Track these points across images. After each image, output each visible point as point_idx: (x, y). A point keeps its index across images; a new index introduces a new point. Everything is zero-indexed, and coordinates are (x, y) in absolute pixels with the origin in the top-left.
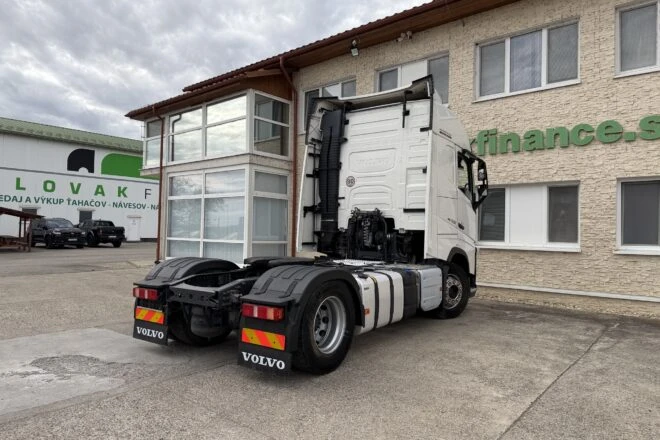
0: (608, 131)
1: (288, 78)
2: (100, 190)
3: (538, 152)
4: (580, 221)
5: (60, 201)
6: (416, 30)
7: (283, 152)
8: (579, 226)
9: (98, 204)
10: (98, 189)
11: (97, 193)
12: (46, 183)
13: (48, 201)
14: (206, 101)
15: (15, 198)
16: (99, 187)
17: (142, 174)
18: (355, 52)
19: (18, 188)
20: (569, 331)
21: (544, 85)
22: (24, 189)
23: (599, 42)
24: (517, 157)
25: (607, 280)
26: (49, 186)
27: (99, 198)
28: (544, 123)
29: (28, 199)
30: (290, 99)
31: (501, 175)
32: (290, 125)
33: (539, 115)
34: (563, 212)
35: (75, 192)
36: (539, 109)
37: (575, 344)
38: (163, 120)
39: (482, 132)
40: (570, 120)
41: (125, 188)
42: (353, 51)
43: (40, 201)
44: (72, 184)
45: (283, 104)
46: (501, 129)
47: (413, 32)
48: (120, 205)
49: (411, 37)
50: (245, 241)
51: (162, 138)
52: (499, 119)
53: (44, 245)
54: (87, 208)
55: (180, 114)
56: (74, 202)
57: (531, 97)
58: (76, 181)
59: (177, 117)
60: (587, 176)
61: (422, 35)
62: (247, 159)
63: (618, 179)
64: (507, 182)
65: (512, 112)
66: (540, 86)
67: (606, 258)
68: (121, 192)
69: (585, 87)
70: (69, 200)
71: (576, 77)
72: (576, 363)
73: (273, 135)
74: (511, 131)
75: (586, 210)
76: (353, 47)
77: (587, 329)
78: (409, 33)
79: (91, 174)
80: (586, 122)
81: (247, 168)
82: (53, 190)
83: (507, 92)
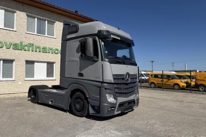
3: (46, 53)
4: (55, 72)
21: (46, 35)
24: (40, 53)
28: (48, 46)
31: (35, 58)
33: (46, 43)
34: (50, 69)
36: (46, 41)
39: (29, 43)
40: (54, 47)
46: (35, 44)
52: (34, 41)
60: (57, 61)
64: (37, 60)
65: (38, 40)
69: (57, 39)
71: (54, 36)
74: (38, 45)
75: (57, 69)
80: (57, 48)
83: (36, 33)
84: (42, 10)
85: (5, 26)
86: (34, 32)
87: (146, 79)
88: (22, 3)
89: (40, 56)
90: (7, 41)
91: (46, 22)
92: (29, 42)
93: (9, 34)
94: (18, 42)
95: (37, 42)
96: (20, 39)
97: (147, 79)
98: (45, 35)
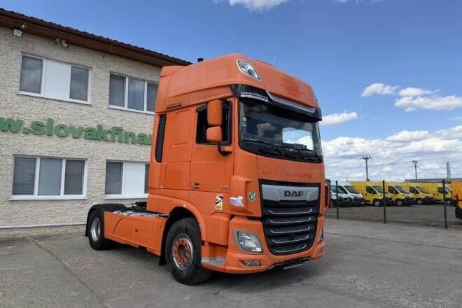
3: (143, 145)
21: (145, 111)
24: (133, 146)
28: (148, 131)
31: (124, 155)
36: (146, 123)
42: (16, 31)
46: (124, 129)
52: (124, 122)
64: (128, 159)
65: (131, 120)
74: (131, 131)
76: (18, 28)
83: (126, 108)
84: (138, 63)
85: (71, 97)
86: (123, 106)
87: (350, 198)
88: (102, 51)
89: (134, 151)
90: (74, 124)
91: (146, 84)
92: (114, 125)
93: (78, 111)
94: (94, 126)
95: (128, 125)
96: (97, 119)
97: (352, 198)
98: (143, 110)
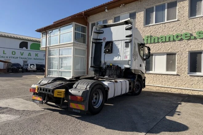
0: (186, 36)
1: (86, 19)
2: (30, 54)
4: (176, 65)
5: (17, 58)
6: (126, 4)
7: (84, 42)
8: (176, 66)
9: (29, 59)
10: (29, 54)
11: (29, 55)
12: (12, 52)
13: (13, 58)
14: (60, 26)
15: (3, 57)
16: (30, 53)
17: (40, 49)
18: (106, 11)
19: (4, 53)
20: (171, 100)
21: (166, 21)
22: (6, 54)
23: (183, 7)
24: (157, 44)
25: (185, 83)
26: (14, 53)
27: (30, 57)
28: (166, 33)
29: (7, 57)
30: (86, 25)
31: (152, 50)
32: (86, 34)
33: (164, 31)
34: (171, 62)
35: (22, 55)
36: (164, 29)
37: (173, 104)
38: (47, 32)
39: (146, 36)
41: (38, 54)
42: (106, 10)
43: (11, 58)
44: (21, 52)
45: (84, 27)
47: (125, 4)
48: (36, 59)
49: (124, 6)
50: (72, 71)
51: (46, 38)
53: (11, 71)
54: (25, 60)
55: (52, 30)
56: (22, 58)
57: (161, 25)
58: (22, 51)
59: (51, 31)
60: (179, 50)
61: (128, 5)
62: (72, 44)
63: (189, 51)
64: (154, 52)
65: (155, 30)
66: (165, 21)
67: (184, 76)
68: (36, 55)
69: (179, 22)
70: (20, 57)
71: (176, 19)
72: (172, 111)
73: (81, 37)
75: (178, 61)
76: (106, 9)
77: (177, 99)
78: (124, 4)
79: (27, 49)
80: (179, 33)
81: (72, 47)
82: (15, 54)
83: (154, 23)
